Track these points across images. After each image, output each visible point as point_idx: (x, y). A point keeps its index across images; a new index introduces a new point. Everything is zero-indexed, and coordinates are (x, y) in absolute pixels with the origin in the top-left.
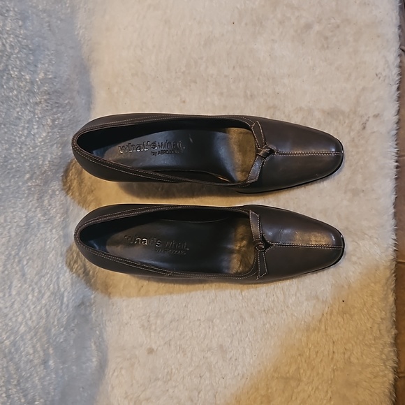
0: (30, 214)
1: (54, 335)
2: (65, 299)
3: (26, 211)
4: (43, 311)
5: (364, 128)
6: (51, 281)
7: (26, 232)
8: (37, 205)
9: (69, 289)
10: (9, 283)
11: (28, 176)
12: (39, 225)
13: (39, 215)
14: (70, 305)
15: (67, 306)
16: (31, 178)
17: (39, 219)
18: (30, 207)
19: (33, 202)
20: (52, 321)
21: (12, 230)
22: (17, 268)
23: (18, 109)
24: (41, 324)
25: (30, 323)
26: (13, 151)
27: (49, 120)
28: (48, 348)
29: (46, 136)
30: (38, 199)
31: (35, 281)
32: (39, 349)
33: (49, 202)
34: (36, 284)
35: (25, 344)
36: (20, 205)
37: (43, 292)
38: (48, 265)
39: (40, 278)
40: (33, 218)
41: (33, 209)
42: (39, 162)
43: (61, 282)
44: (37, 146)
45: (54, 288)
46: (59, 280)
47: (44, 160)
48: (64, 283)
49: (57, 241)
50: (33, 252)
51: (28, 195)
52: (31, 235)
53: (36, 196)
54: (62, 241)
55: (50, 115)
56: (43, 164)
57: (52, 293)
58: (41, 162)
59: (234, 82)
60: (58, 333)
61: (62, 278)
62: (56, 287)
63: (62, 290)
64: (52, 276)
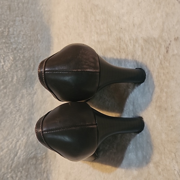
0: (6, 107)
1: (3, 172)
2: (18, 154)
3: (3, 105)
5: (167, 52)
6: (12, 143)
8: (10, 102)
9: (22, 148)
11: (2, 87)
12: (11, 113)
13: (12, 107)
14: (22, 158)
15: (19, 158)
16: (5, 88)
18: (6, 103)
19: (9, 100)
20: (3, 165)
27: (11, 58)
29: (11, 66)
30: (11, 99)
33: (20, 101)
37: (3, 148)
38: (12, 134)
39: (4, 141)
40: (7, 109)
41: (8, 104)
42: (9, 80)
43: (18, 144)
44: (5, 71)
45: (12, 147)
46: (18, 143)
47: (13, 78)
48: (20, 145)
49: (22, 122)
50: (4, 127)
51: (5, 97)
52: (5, 118)
53: (10, 97)
54: (26, 122)
55: (11, 55)
56: (12, 81)
57: (9, 150)
58: (10, 80)
59: (102, 24)
60: (6, 172)
61: (20, 142)
62: (14, 146)
63: (18, 148)
64: (13, 140)
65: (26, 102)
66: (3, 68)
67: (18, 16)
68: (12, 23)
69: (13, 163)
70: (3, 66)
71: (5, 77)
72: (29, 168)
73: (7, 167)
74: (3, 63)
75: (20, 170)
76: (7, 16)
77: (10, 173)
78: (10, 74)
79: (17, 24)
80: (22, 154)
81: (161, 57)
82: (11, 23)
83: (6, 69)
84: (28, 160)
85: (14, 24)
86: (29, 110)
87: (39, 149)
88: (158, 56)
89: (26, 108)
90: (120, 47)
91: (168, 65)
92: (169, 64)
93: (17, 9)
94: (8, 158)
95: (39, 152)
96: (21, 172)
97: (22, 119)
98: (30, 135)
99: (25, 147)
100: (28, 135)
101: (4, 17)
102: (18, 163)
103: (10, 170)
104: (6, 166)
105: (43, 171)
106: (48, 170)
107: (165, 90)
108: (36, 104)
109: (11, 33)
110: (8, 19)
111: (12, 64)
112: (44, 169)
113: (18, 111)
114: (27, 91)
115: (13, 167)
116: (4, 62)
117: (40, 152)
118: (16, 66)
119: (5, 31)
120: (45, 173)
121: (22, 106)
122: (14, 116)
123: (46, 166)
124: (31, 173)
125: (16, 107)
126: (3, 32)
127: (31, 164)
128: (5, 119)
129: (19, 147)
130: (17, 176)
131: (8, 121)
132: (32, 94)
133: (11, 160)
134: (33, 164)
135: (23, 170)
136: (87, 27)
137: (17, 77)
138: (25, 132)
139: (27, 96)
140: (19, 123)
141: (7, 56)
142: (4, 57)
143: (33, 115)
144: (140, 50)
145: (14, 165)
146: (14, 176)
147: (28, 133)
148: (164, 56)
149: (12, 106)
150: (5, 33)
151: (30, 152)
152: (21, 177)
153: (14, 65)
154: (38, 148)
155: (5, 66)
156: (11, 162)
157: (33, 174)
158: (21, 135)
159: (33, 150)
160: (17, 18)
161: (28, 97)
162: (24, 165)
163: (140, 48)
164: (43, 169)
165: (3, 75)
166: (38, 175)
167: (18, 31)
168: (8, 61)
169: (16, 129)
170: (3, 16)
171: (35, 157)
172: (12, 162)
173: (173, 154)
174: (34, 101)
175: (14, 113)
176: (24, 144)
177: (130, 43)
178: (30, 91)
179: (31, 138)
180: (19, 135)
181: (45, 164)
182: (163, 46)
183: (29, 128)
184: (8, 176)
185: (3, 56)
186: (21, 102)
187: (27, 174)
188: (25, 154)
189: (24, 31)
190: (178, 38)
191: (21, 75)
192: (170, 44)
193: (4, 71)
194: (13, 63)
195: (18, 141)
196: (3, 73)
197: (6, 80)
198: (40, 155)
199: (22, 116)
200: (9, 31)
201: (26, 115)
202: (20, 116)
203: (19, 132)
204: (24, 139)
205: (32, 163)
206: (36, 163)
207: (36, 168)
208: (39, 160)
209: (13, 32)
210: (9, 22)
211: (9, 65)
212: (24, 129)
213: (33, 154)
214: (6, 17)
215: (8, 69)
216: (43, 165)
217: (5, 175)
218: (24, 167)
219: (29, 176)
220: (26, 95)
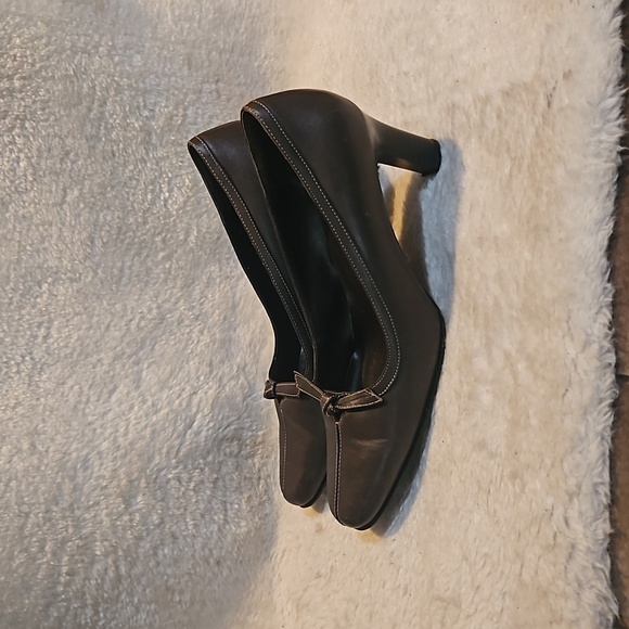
0: (167, 306)
1: (158, 465)
4: (149, 429)
5: (549, 105)
6: (179, 396)
7: (156, 327)
8: (179, 294)
9: (206, 411)
10: (111, 387)
11: (161, 254)
12: (180, 322)
13: (182, 309)
14: (204, 433)
15: (198, 433)
16: (168, 258)
17: (182, 314)
18: (167, 297)
19: (174, 291)
20: (158, 446)
21: (133, 322)
22: (130, 371)
23: (131, 167)
24: (138, 445)
25: (120, 440)
26: (131, 220)
27: (187, 180)
28: (138, 479)
29: (185, 202)
30: (182, 288)
31: (153, 390)
32: (122, 476)
33: (202, 293)
34: (153, 395)
35: (102, 465)
36: (152, 293)
37: (159, 406)
38: (180, 374)
39: (162, 389)
40: (170, 311)
41: (173, 300)
42: (178, 237)
43: (196, 400)
44: (171, 216)
45: (180, 405)
46: (194, 396)
47: (187, 234)
48: (200, 401)
49: (207, 345)
50: (162, 355)
51: (166, 280)
52: (164, 333)
53: (179, 283)
54: (216, 346)
55: (187, 173)
56: (186, 240)
57: (172, 410)
58: (182, 237)
59: (415, 80)
60: (164, 464)
61: (200, 394)
62: (184, 404)
63: (194, 410)
64: (183, 390)
65: (217, 296)
66: (165, 206)
67: (208, 82)
68: (194, 97)
69: (181, 444)
70: (166, 200)
71: (168, 231)
72: (220, 463)
73: (168, 453)
74: (167, 194)
75: (199, 464)
76: (182, 79)
77: (175, 468)
78: (181, 221)
79: (204, 100)
80: (203, 425)
81: (536, 119)
82: (191, 97)
83: (173, 209)
84: (218, 442)
85: (199, 98)
86: (225, 319)
87: (249, 417)
88: (532, 119)
89: (217, 312)
90: (453, 124)
91: (551, 133)
92: (553, 131)
93: (206, 64)
94: (171, 429)
95: (248, 425)
96: (202, 470)
97: (206, 338)
98: (225, 381)
99: (213, 408)
100: (221, 379)
101: (176, 81)
102: (194, 445)
103: (174, 461)
104: (165, 450)
105: (256, 476)
106: (269, 476)
107: (546, 189)
108: (242, 303)
109: (188, 120)
110: (183, 85)
111: (189, 197)
112: (259, 471)
113: (197, 318)
114: (221, 270)
115: (181, 454)
116: (170, 191)
117: (251, 426)
118: (199, 203)
119: (177, 116)
120: (262, 482)
121: (207, 306)
122: (188, 330)
123: (265, 464)
124: (227, 477)
125: (194, 307)
126: (171, 119)
127: (225, 454)
128: (164, 337)
129: (199, 406)
130: (190, 480)
131: (173, 343)
132: (233, 277)
133: (178, 437)
134: (231, 453)
135: (205, 465)
136: (378, 95)
137: (199, 231)
138: (215, 373)
139: (221, 283)
140: (199, 349)
141: (177, 176)
142: (170, 179)
143: (235, 330)
144: (495, 119)
145: (184, 450)
146: (185, 476)
147: (220, 374)
148: (543, 116)
149: (182, 306)
150: (175, 118)
151: (225, 423)
152: (202, 482)
153: (193, 199)
154: (245, 415)
155: (170, 202)
156: (177, 442)
157: (232, 480)
158: (202, 378)
159: (233, 419)
160: (206, 86)
161: (222, 286)
162: (208, 453)
163: (494, 115)
164: (255, 470)
165: (165, 224)
166: (243, 484)
167: (206, 116)
168: (179, 188)
169: (191, 363)
170: (173, 79)
171: (236, 437)
172: (179, 440)
173: (564, 325)
174: (238, 295)
175: (187, 322)
176: (211, 401)
177: (476, 107)
178: (229, 270)
179: (227, 388)
180: (198, 378)
181: (262, 458)
182: (542, 96)
183: (222, 362)
184: (170, 476)
185: (167, 176)
186: (206, 297)
187: (215, 476)
188: (212, 424)
189: (221, 117)
190: (570, 71)
191: (208, 228)
192: (554, 88)
193: (168, 215)
194: (191, 194)
195: (195, 393)
196: (165, 218)
197: (171, 237)
198: (250, 434)
199: (206, 332)
200: (185, 116)
201: (216, 330)
202: (201, 332)
203: (198, 371)
204: (210, 388)
205: (228, 450)
206: (239, 452)
207: (238, 467)
208: (246, 446)
209: (196, 118)
210: (186, 95)
211: (182, 200)
212: (211, 364)
213: (233, 427)
214: (179, 81)
215: (177, 210)
216: (256, 460)
217: (163, 473)
218: (210, 458)
219: (220, 483)
220: (218, 280)
